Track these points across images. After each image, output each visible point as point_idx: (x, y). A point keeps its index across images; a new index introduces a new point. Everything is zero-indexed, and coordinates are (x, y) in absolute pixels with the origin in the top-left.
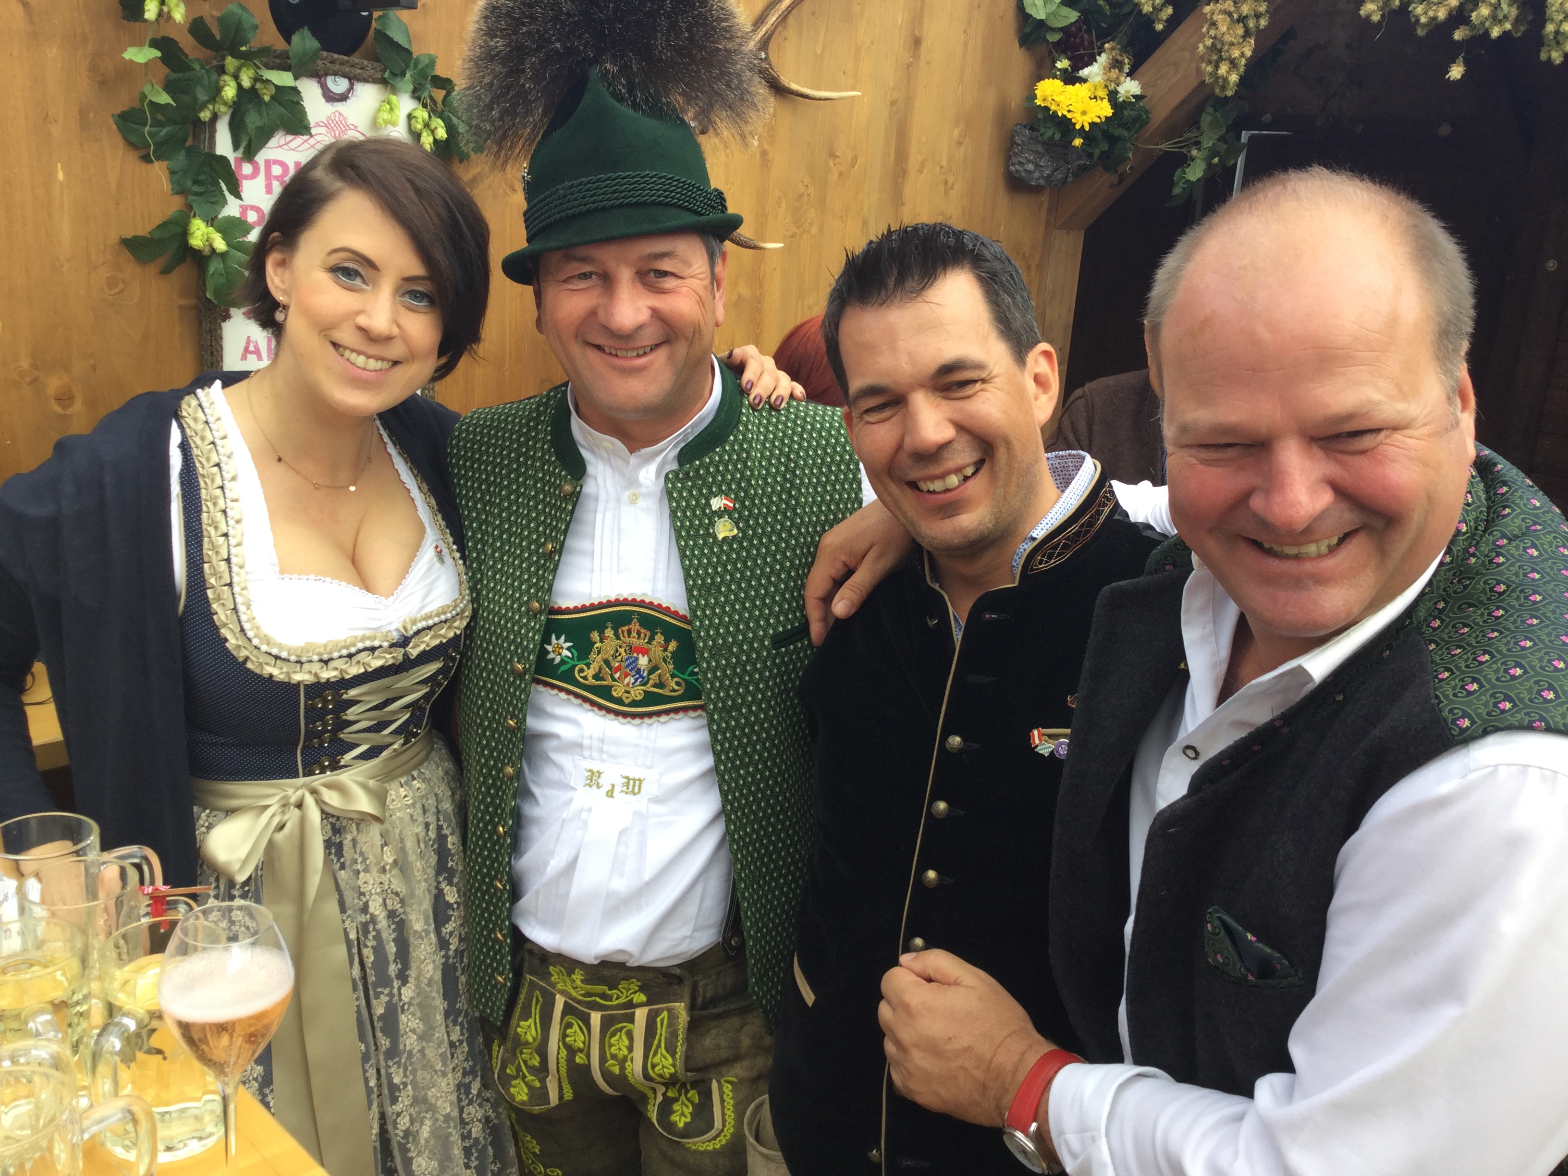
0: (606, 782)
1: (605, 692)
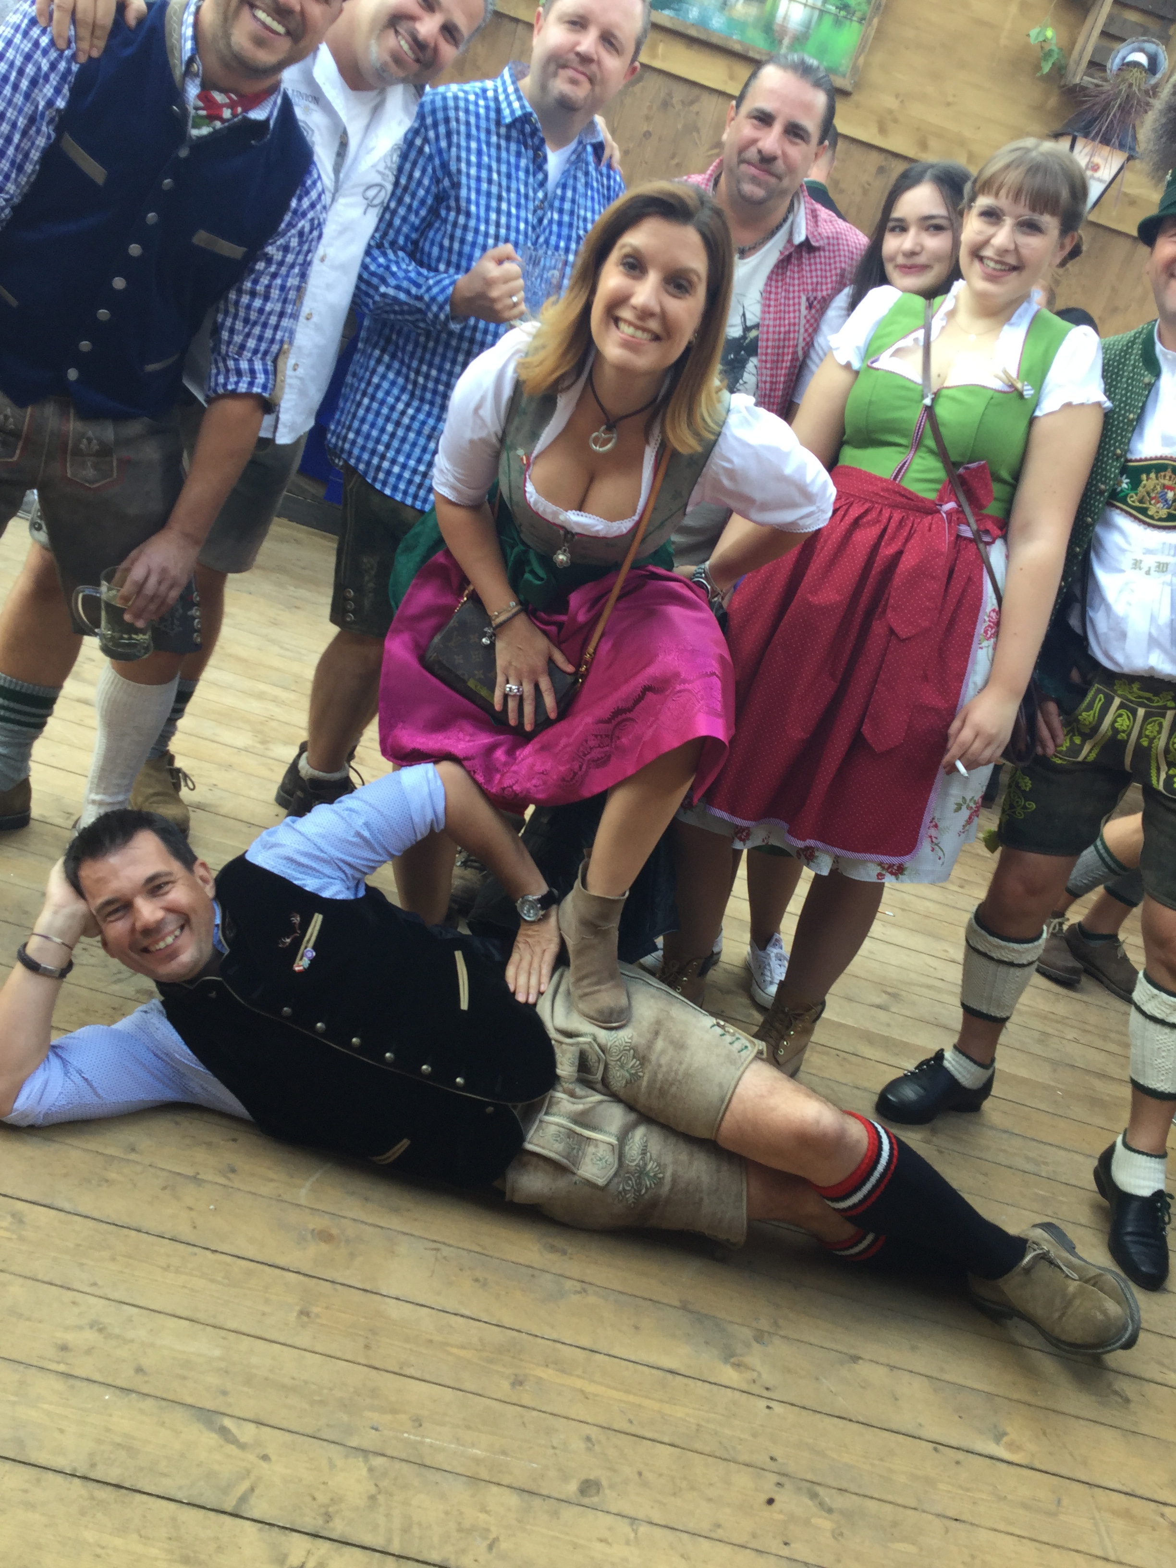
0: (1145, 566)
1: (1144, 511)
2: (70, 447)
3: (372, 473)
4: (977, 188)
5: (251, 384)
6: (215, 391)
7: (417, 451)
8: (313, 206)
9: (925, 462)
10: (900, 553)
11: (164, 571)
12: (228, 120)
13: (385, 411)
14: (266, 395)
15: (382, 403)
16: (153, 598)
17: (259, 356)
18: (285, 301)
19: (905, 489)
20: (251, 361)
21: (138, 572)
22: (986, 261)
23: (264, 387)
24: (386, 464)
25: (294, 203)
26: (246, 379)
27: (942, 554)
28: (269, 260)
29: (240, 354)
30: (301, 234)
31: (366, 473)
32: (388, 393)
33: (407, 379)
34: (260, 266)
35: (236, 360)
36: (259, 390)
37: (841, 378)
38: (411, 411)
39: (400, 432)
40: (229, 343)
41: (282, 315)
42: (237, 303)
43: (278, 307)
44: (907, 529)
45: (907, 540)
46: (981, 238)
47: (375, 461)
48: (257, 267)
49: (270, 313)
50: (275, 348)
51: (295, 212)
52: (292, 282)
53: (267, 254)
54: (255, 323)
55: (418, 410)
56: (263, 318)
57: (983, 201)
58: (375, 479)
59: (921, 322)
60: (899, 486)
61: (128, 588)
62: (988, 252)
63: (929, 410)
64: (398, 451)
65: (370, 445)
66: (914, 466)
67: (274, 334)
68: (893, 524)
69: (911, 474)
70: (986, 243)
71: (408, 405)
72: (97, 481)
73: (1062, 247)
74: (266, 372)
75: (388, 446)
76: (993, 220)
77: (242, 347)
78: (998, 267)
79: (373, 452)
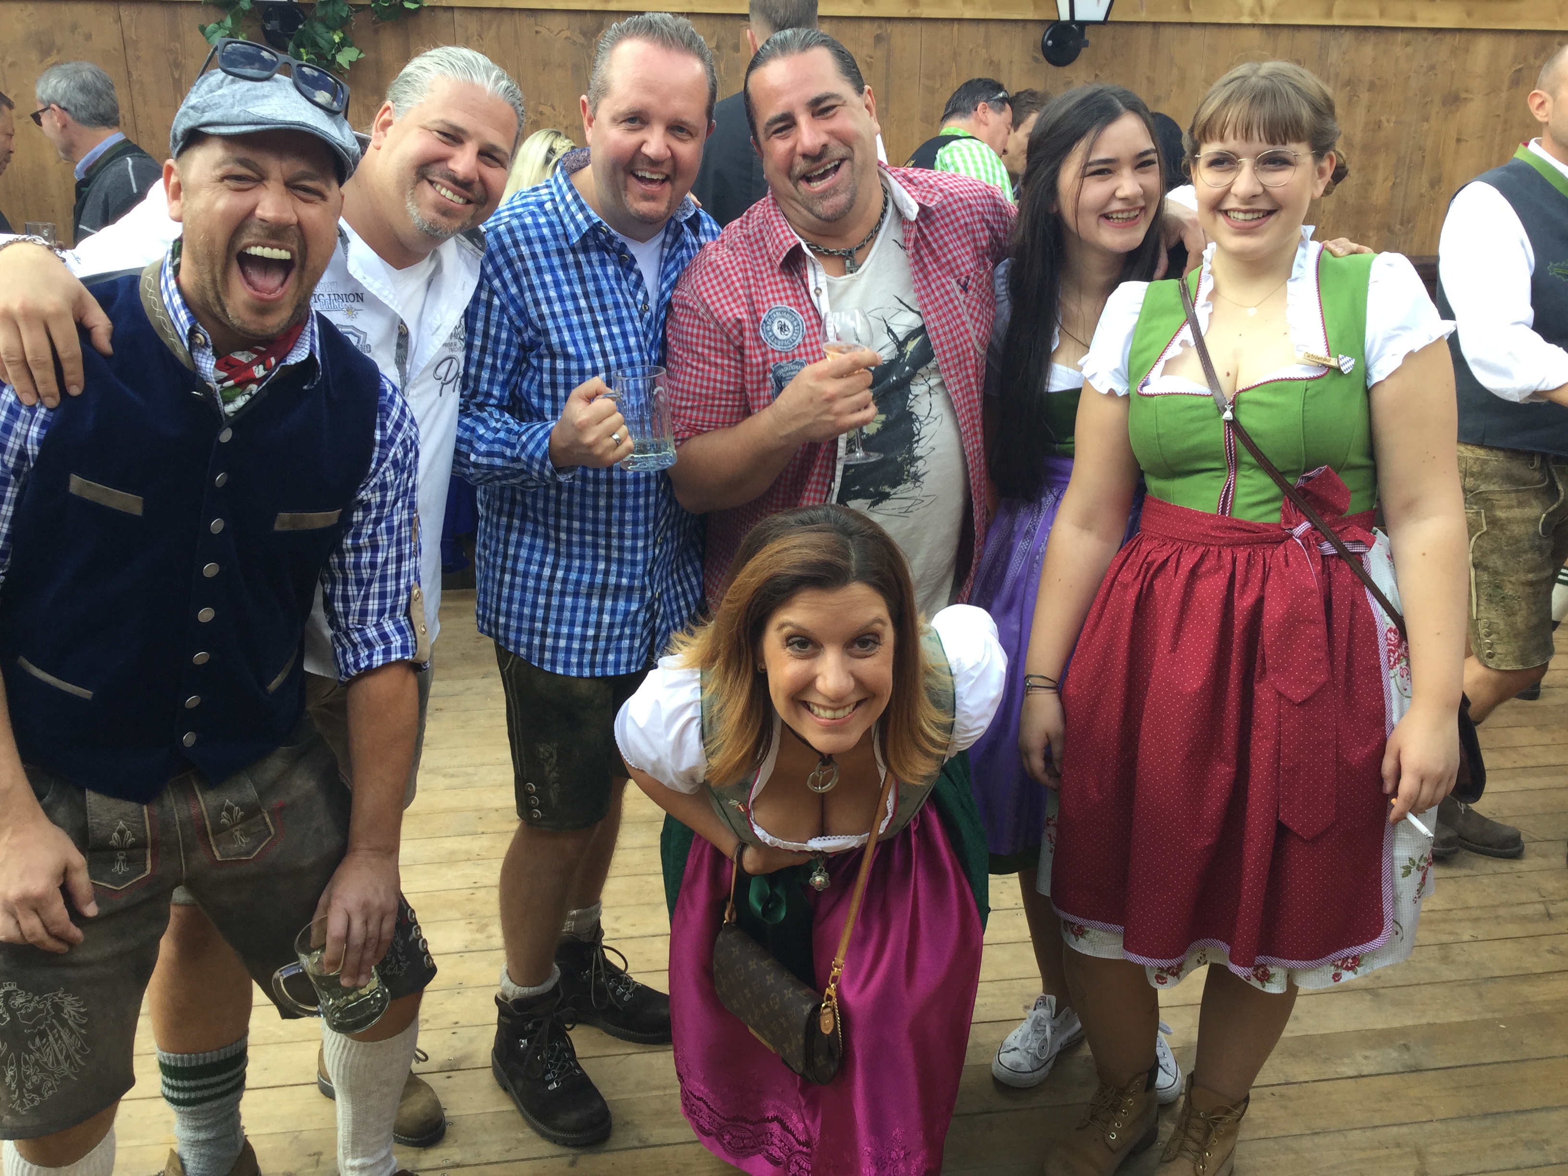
2: (209, 828)
3: (536, 655)
4: (1196, 136)
5: (387, 652)
6: (347, 674)
7: (580, 615)
8: (398, 426)
9: (1250, 482)
10: (1260, 600)
11: (365, 906)
12: (264, 378)
13: (531, 583)
14: (409, 657)
15: (526, 575)
16: (365, 945)
17: (387, 615)
18: (399, 543)
19: (1240, 522)
20: (378, 625)
21: (336, 925)
22: (1232, 214)
23: (404, 649)
24: (549, 641)
25: (378, 436)
26: (380, 648)
27: (1313, 591)
28: (366, 507)
29: (362, 621)
30: (395, 463)
31: (529, 657)
32: (529, 561)
33: (547, 538)
34: (358, 516)
35: (358, 630)
36: (399, 656)
37: (1113, 410)
38: (560, 574)
39: (555, 601)
40: (346, 615)
41: (400, 559)
42: (342, 566)
43: (393, 552)
44: (1260, 567)
45: (1264, 581)
46: (1218, 190)
47: (537, 641)
48: (355, 519)
49: (386, 563)
50: (403, 599)
51: (383, 444)
52: (400, 516)
53: (362, 501)
54: (370, 582)
55: (568, 569)
56: (378, 572)
57: (1210, 149)
58: (541, 661)
59: (1183, 317)
60: (1230, 519)
61: (331, 949)
62: (1231, 203)
63: (1234, 424)
64: (559, 622)
65: (526, 625)
66: (1240, 491)
67: (398, 584)
68: (1240, 568)
69: (1240, 501)
70: (1227, 192)
71: (555, 567)
72: (255, 848)
73: (1321, 172)
74: (400, 630)
75: (545, 621)
76: (1226, 166)
77: (364, 613)
78: (1249, 216)
79: (532, 632)
